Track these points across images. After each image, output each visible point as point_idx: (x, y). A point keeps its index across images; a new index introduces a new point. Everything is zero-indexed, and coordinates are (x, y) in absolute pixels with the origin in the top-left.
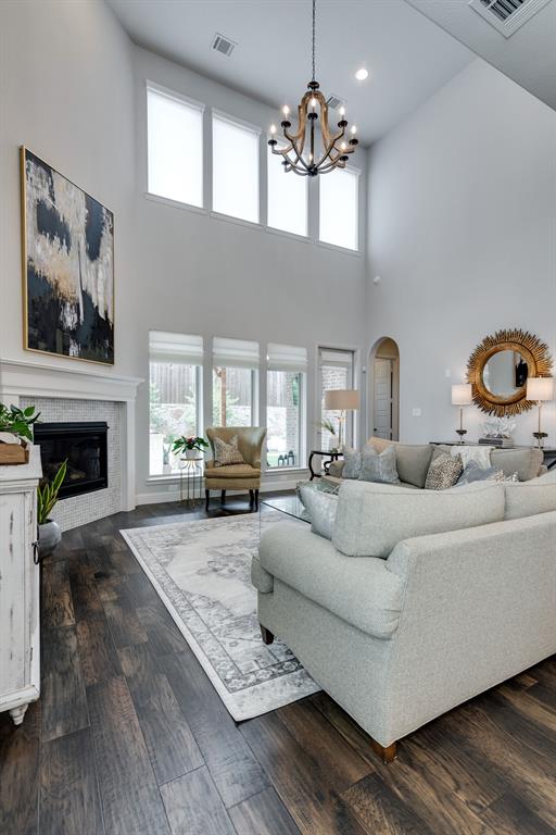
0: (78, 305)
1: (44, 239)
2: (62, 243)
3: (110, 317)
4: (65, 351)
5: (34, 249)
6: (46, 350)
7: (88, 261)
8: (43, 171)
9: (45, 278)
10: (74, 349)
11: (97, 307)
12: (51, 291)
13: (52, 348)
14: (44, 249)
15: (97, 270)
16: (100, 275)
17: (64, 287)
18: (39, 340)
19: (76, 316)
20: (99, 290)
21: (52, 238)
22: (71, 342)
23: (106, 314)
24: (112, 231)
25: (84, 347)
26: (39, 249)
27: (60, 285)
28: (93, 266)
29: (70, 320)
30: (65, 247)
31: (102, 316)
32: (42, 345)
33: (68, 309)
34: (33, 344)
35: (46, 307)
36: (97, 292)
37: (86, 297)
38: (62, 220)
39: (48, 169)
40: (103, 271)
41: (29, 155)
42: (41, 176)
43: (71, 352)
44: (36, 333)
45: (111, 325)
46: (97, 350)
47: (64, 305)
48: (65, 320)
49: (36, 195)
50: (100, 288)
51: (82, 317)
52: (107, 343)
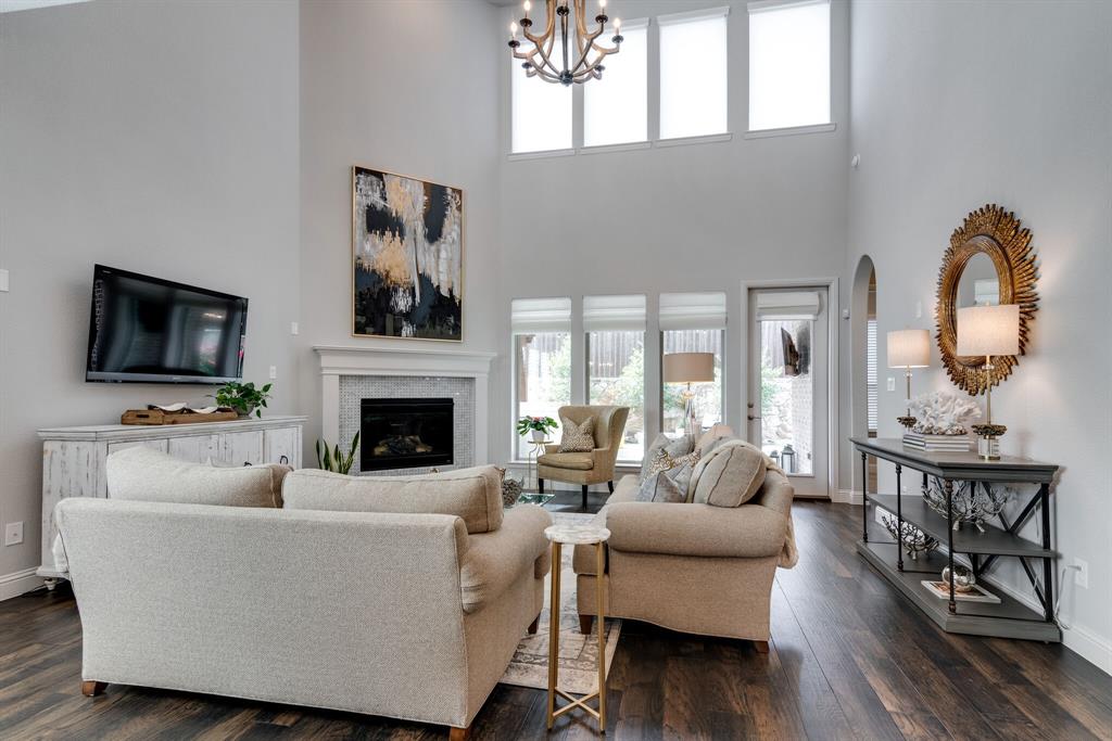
0: (413, 289)
1: (375, 238)
2: (394, 235)
3: (456, 293)
4: (397, 332)
5: (363, 248)
6: (374, 333)
7: (426, 244)
8: (374, 178)
9: (374, 271)
10: (407, 330)
11: (438, 287)
12: (380, 280)
13: (382, 331)
14: (374, 246)
15: (438, 251)
16: (443, 254)
17: (395, 275)
18: (367, 325)
19: (410, 299)
20: (441, 269)
21: (383, 234)
22: (404, 323)
23: (451, 291)
24: (459, 208)
25: (420, 326)
26: (368, 247)
27: (391, 274)
28: (433, 248)
29: (402, 303)
30: (398, 238)
31: (444, 292)
32: (369, 329)
33: (401, 294)
34: (360, 329)
35: (375, 296)
36: (438, 272)
37: (424, 279)
38: (394, 215)
39: (379, 175)
40: (446, 250)
41: (359, 170)
42: (371, 184)
43: (404, 333)
44: (363, 320)
45: (457, 301)
46: (438, 328)
47: (396, 291)
48: (397, 304)
49: (365, 202)
50: (443, 267)
51: (418, 299)
52: (452, 319)
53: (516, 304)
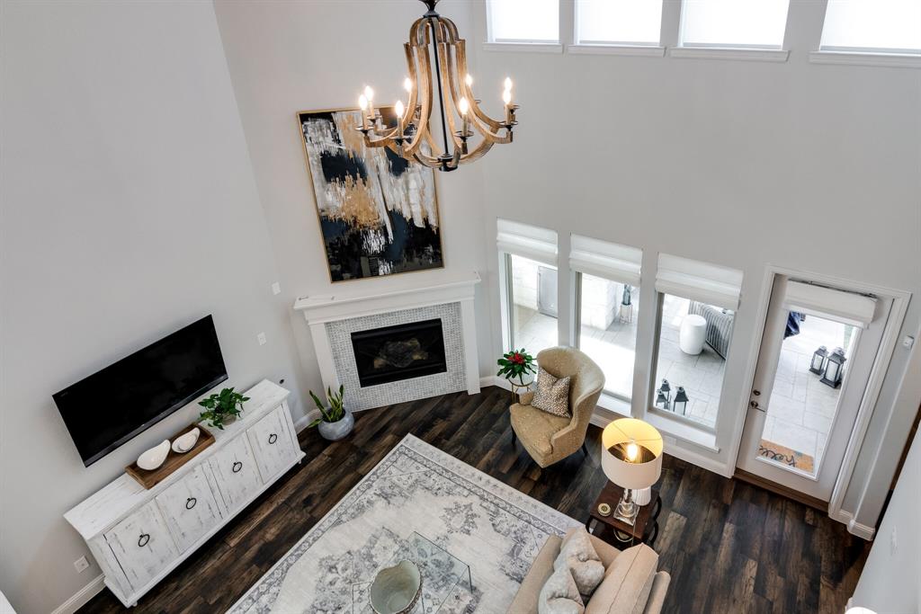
0: (385, 228)
1: (335, 186)
2: (355, 178)
3: (432, 221)
4: (374, 273)
5: (324, 200)
6: (352, 278)
7: (393, 178)
8: (322, 122)
9: (341, 220)
10: (384, 268)
11: (412, 220)
12: (348, 227)
13: (359, 275)
14: (336, 194)
15: (407, 183)
16: (413, 184)
17: (363, 219)
18: (343, 271)
19: (383, 239)
20: (412, 201)
21: (343, 179)
22: (380, 262)
23: (426, 221)
25: (398, 262)
26: (330, 197)
27: (359, 218)
28: (401, 180)
29: (375, 244)
30: (360, 180)
31: (419, 223)
32: (346, 276)
33: (372, 235)
34: (336, 277)
35: (346, 244)
36: (409, 204)
37: (395, 216)
38: (351, 156)
39: (327, 116)
40: (415, 179)
41: (304, 118)
42: (321, 129)
43: (381, 272)
44: (338, 268)
45: (434, 230)
46: (416, 260)
47: (366, 234)
48: (370, 247)
49: (318, 150)
50: (414, 197)
51: (391, 237)
52: (430, 249)
53: (501, 224)
